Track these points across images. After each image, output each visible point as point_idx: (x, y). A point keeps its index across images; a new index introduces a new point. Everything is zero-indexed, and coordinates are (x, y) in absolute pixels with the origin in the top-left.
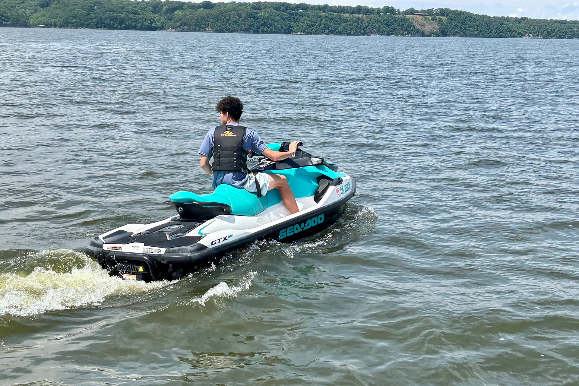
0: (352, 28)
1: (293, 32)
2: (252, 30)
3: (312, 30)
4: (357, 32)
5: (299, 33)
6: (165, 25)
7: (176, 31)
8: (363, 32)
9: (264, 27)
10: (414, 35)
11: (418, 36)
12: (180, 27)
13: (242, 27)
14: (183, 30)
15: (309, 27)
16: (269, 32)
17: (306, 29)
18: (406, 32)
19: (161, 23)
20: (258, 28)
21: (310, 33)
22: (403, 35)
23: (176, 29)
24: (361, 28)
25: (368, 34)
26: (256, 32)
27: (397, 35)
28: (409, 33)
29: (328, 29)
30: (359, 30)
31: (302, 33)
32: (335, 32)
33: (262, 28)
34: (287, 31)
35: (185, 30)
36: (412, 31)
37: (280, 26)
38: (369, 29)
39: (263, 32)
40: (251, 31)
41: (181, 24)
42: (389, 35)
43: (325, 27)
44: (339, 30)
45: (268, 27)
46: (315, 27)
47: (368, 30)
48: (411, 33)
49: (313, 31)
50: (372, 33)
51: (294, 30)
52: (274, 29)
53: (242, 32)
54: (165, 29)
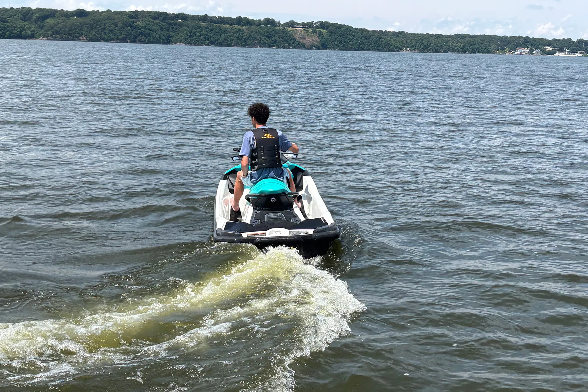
0: (233, 40)
1: (172, 42)
2: (129, 39)
3: (191, 40)
4: (237, 43)
5: (178, 43)
6: (36, 33)
7: (47, 40)
8: (244, 43)
9: (142, 37)
10: (295, 48)
11: (299, 48)
12: (51, 35)
13: (118, 36)
14: (55, 39)
15: (188, 38)
16: (146, 41)
17: (186, 39)
18: (287, 45)
19: (32, 31)
20: (135, 37)
21: (189, 44)
22: (284, 47)
23: (47, 37)
24: (241, 39)
25: (249, 46)
26: (134, 41)
27: (278, 47)
28: (290, 45)
29: (209, 40)
30: (240, 42)
31: (181, 44)
32: (216, 43)
33: (140, 37)
34: (166, 41)
35: (57, 39)
36: (293, 43)
37: (158, 36)
38: (250, 41)
39: (141, 42)
40: (128, 40)
41: (53, 32)
42: (270, 47)
43: (205, 38)
44: (219, 41)
45: (145, 36)
46: (195, 37)
47: (249, 42)
48: (292, 46)
49: (193, 41)
50: (253, 44)
51: (173, 40)
52: (152, 39)
53: (118, 41)
54: (36, 38)
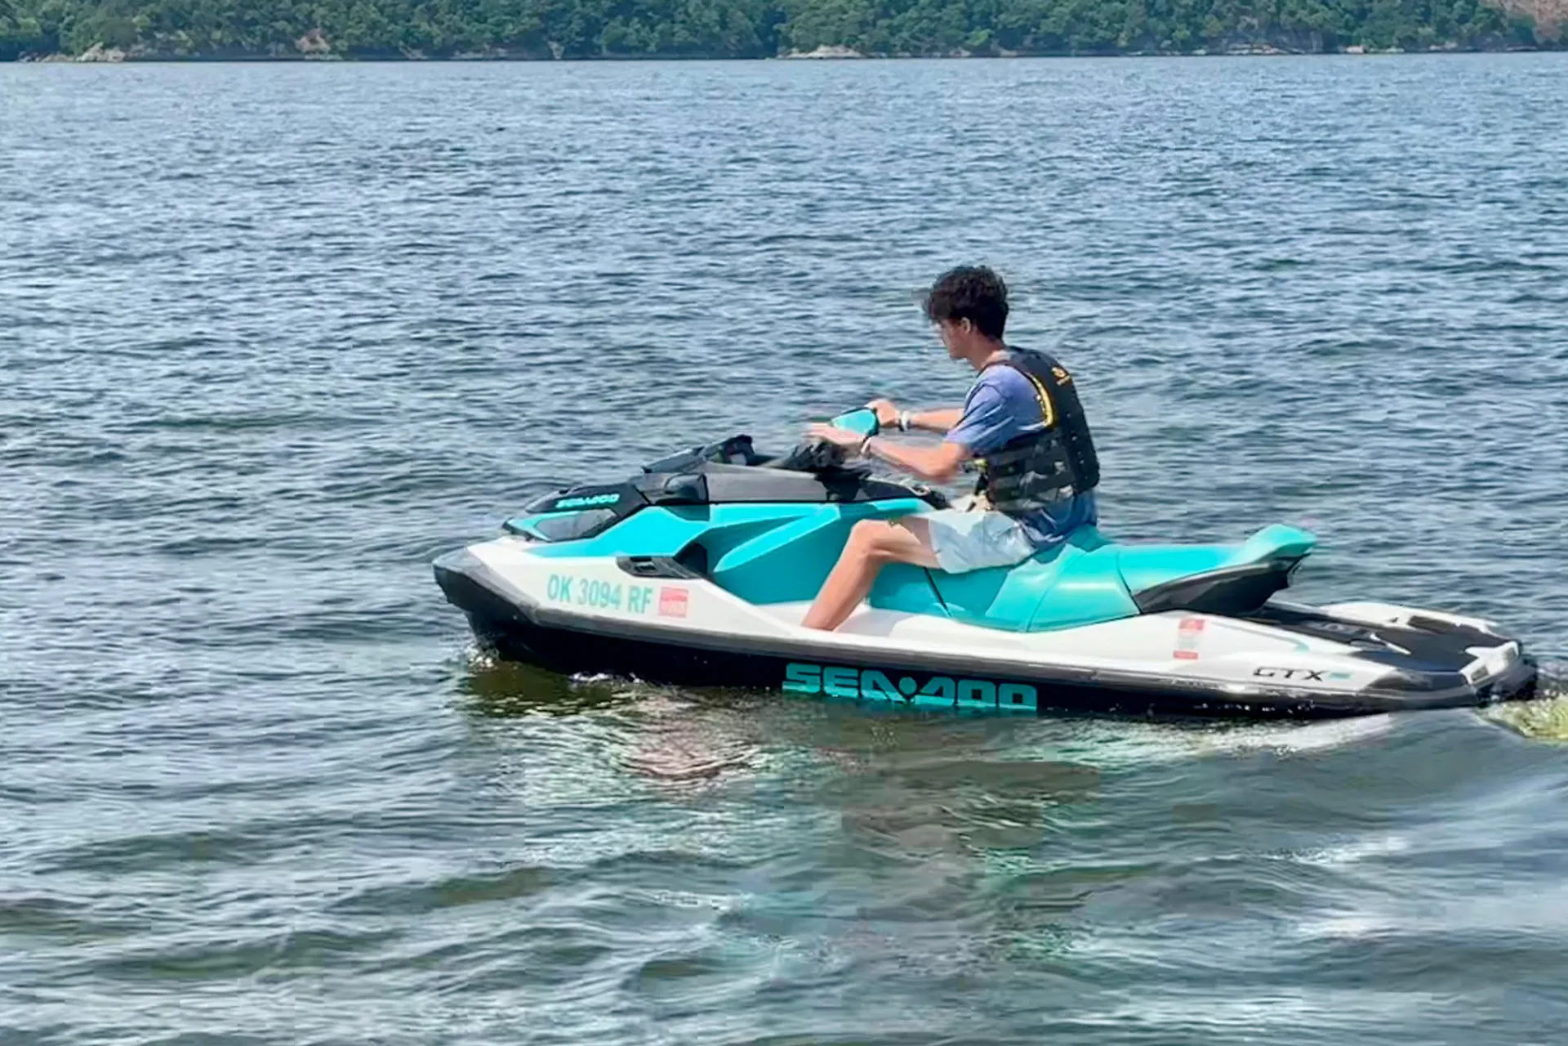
0: (1122, 17)
1: (790, 45)
2: (559, 40)
3: (894, 30)
4: (1148, 33)
5: (822, 51)
6: (69, 27)
7: (126, 60)
8: (1183, 33)
9: (626, 23)
10: (1474, 45)
11: (1498, 47)
12: (148, 34)
13: (499, 24)
14: (166, 55)
15: (877, 17)
16: (652, 47)
17: (863, 25)
18: (1429, 30)
19: (45, 15)
20: (592, 27)
21: (883, 49)
22: (1411, 45)
23: (125, 47)
24: (1170, 12)
25: (1214, 46)
26: (582, 50)
27: (1379, 45)
28: (1443, 31)
29: (987, 24)
30: (1162, 27)
31: (840, 51)
32: (1028, 41)
33: (615, 27)
34: (756, 41)
35: (179, 51)
36: (1463, 20)
37: (715, 15)
38: (1219, 16)
39: (622, 50)
40: (554, 45)
41: (157, 18)
42: (1331, 46)
43: (969, 16)
44: (1047, 26)
45: (646, 20)
46: (912, 13)
47: (1212, 25)
48: (1458, 36)
49: (905, 34)
50: (1237, 37)
51: (793, 35)
52: (681, 35)
53: (502, 52)
54: (69, 52)
